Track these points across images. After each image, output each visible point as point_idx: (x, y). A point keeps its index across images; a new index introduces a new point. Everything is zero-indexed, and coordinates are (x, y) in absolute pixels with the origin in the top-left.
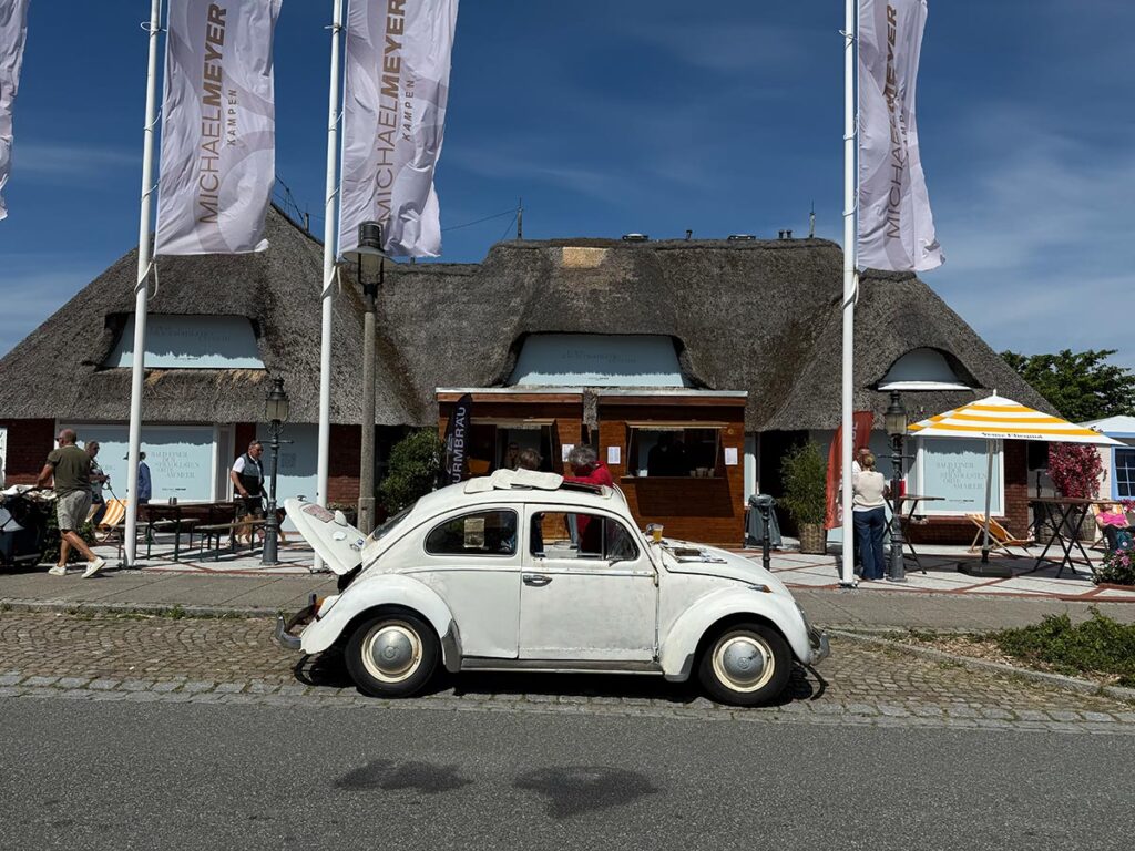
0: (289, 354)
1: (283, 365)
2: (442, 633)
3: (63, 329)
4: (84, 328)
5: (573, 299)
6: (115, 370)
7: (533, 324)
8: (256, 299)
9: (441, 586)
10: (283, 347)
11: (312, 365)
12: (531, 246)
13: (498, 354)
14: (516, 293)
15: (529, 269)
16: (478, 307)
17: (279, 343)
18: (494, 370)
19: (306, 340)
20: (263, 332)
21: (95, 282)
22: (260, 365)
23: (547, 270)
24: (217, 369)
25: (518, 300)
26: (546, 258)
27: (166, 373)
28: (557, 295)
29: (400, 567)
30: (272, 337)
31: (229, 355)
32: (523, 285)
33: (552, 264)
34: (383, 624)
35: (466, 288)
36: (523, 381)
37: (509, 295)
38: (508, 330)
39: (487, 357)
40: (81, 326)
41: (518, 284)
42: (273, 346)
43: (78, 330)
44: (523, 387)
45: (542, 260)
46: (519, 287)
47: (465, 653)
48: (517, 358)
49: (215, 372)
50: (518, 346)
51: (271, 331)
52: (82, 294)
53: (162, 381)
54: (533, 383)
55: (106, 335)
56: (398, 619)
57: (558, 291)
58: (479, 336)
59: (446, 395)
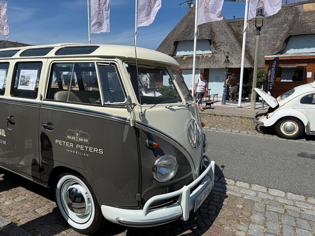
0: (219, 49)
1: (217, 52)
2: (305, 124)
3: (163, 47)
4: (168, 46)
5: (308, 23)
6: (176, 56)
7: (293, 32)
8: (210, 34)
9: (305, 112)
10: (217, 47)
11: (225, 51)
12: (291, 6)
13: (279, 44)
14: (285, 23)
15: (290, 14)
16: (272, 29)
17: (216, 46)
18: (278, 49)
19: (223, 44)
20: (212, 43)
21: (170, 34)
22: (211, 52)
23: (297, 14)
24: (200, 54)
25: (286, 25)
26: (297, 9)
27: (188, 56)
28: (302, 22)
29: (292, 107)
30: (214, 44)
31: (203, 50)
32: (288, 19)
33: (299, 11)
34: (287, 121)
35: (268, 23)
36: (288, 52)
37: (283, 24)
38: (283, 35)
39: (275, 45)
40: (167, 46)
41: (286, 19)
42: (215, 47)
43: (166, 47)
44: (288, 54)
45: (295, 10)
46: (286, 20)
47: (311, 130)
48: (287, 44)
49: (199, 55)
50: (287, 41)
51: (214, 43)
52: (167, 37)
53: (187, 59)
54: (291, 52)
55: (174, 47)
56: (292, 120)
57: (303, 21)
58: (272, 38)
59: (268, 58)
